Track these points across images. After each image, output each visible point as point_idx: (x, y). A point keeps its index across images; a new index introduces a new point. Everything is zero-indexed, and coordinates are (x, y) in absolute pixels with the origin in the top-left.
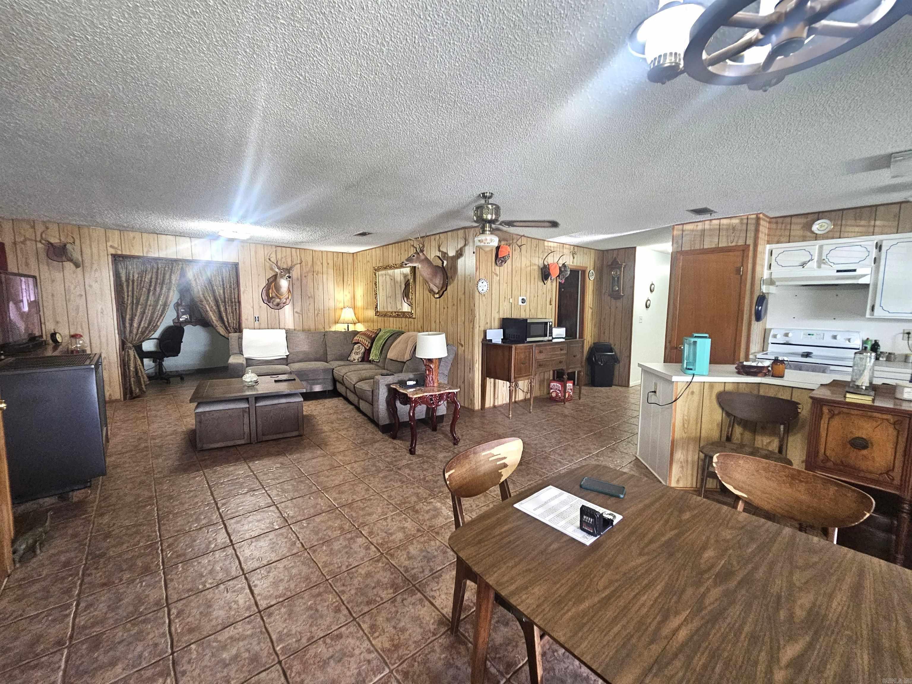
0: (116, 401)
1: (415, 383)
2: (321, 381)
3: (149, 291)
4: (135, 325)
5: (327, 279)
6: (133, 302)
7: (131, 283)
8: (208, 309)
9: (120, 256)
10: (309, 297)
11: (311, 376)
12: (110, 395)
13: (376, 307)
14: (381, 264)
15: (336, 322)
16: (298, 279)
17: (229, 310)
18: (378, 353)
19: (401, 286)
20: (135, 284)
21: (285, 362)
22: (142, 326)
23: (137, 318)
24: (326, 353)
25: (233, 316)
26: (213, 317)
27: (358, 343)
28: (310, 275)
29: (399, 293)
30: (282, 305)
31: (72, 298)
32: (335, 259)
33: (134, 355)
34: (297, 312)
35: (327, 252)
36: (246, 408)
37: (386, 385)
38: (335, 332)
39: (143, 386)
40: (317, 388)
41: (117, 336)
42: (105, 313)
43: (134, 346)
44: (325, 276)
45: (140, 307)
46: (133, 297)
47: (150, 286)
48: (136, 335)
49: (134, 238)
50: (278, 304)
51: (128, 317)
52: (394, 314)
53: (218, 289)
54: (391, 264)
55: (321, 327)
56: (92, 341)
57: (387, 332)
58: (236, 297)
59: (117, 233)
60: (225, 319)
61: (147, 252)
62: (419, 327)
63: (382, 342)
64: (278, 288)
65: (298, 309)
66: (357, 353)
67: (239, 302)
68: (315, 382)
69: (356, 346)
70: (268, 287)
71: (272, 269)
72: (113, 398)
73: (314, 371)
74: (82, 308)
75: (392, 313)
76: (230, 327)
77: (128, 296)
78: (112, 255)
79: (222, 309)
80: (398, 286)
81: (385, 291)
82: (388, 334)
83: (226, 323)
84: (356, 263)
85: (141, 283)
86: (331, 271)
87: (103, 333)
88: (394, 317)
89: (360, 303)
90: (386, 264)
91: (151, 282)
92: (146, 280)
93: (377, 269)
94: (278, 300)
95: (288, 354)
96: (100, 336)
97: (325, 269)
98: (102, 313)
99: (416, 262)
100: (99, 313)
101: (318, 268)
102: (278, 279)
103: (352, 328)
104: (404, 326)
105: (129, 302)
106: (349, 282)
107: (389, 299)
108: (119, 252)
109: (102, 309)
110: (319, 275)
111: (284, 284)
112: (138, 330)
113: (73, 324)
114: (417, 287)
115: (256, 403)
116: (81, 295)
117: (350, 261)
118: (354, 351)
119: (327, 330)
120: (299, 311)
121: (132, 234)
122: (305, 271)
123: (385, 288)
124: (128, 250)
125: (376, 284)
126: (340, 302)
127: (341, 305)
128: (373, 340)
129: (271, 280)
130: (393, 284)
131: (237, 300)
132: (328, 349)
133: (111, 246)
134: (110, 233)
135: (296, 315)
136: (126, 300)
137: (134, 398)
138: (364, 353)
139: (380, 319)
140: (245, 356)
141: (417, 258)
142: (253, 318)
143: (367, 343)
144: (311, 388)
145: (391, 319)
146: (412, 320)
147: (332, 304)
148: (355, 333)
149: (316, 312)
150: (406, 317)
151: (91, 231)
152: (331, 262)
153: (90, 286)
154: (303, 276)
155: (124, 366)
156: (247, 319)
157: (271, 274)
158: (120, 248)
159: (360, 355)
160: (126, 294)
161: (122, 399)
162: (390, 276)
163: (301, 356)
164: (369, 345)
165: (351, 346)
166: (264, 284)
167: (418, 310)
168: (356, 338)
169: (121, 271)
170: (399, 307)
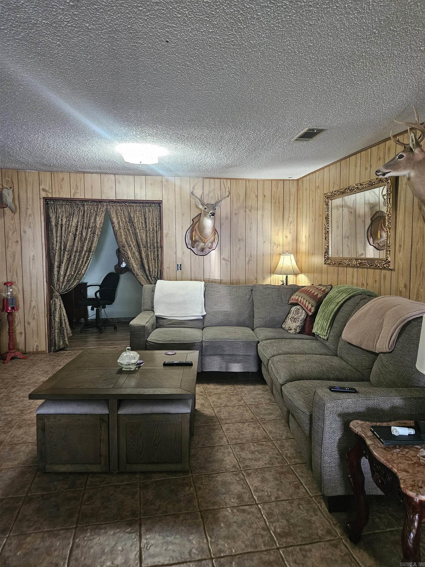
0: (42, 353)
1: (412, 432)
2: (240, 358)
3: (75, 235)
4: (62, 273)
5: (263, 216)
6: (61, 248)
7: (59, 228)
8: (130, 255)
9: (51, 199)
10: (239, 240)
11: (228, 350)
12: (37, 346)
13: (327, 252)
14: (336, 188)
15: (273, 271)
16: (227, 218)
17: (151, 256)
18: (326, 325)
19: (364, 222)
20: (64, 228)
21: (200, 324)
22: (68, 273)
23: (63, 265)
24: (252, 316)
25: (155, 263)
26: (134, 264)
27: (297, 304)
28: (242, 212)
29: (362, 231)
30: (207, 250)
31: (10, 245)
32: (274, 189)
33: (60, 305)
34: (224, 259)
35: (264, 181)
36: (104, 415)
37: (340, 415)
38: (268, 287)
39: (66, 339)
40: (236, 368)
41: (45, 284)
42: (36, 259)
43: (61, 295)
44: (260, 213)
45: (66, 252)
46: (61, 242)
47: (76, 230)
48: (62, 283)
49: (63, 179)
50: (203, 250)
51: (56, 264)
52: (354, 262)
53: (140, 232)
54: (352, 183)
55: (252, 278)
56: (25, 289)
57: (343, 292)
58: (159, 241)
59: (48, 174)
60: (147, 268)
61: (74, 194)
62: (401, 285)
63: (333, 307)
64: (201, 229)
65: (226, 255)
66: (294, 320)
67: (162, 247)
68: (233, 358)
69: (294, 309)
70: (192, 229)
71: (197, 207)
72: (39, 350)
73: (232, 343)
74: (18, 256)
75: (351, 260)
76: (151, 276)
77: (57, 242)
78: (43, 198)
79: (144, 255)
80: (360, 221)
81: (340, 229)
82: (345, 296)
83: (147, 272)
84: (300, 192)
85: (68, 227)
86: (268, 206)
87: (34, 280)
88: (354, 267)
89: (304, 246)
90: (344, 186)
91: (77, 227)
92: (73, 224)
93: (330, 197)
94: (202, 244)
95: (205, 313)
96: (31, 284)
97: (260, 203)
98: (33, 259)
99: (405, 168)
100: (31, 260)
101: (251, 202)
102: (201, 218)
103: (292, 280)
104: (370, 281)
105: (57, 248)
106: (291, 219)
107: (345, 241)
108: (50, 196)
109: (33, 256)
110: (253, 211)
111: (208, 223)
112: (64, 278)
113: (10, 271)
114: (400, 217)
115: (118, 408)
116: (17, 242)
117: (294, 190)
118: (290, 316)
119: (260, 283)
120: (227, 258)
121: (61, 175)
122: (235, 207)
123: (340, 225)
124: (57, 193)
125: (327, 218)
126: (279, 245)
127: (280, 249)
128: (319, 303)
129: (196, 220)
130: (352, 219)
131: (159, 245)
132: (256, 310)
133: (44, 190)
134: (42, 175)
135: (223, 262)
136: (55, 246)
137: (58, 351)
138: (305, 320)
139: (331, 268)
140: (156, 314)
141: (409, 159)
142: (175, 266)
143: (310, 306)
144: (227, 367)
145: (350, 270)
146: (388, 272)
147: (267, 248)
148: (295, 289)
149: (247, 259)
150: (377, 268)
151: (27, 174)
152: (268, 194)
153: (25, 232)
154: (234, 212)
155: (51, 315)
156: (168, 268)
157: (195, 213)
158: (50, 191)
159: (298, 324)
160: (55, 239)
161: (47, 352)
162: (349, 207)
163: (220, 318)
164: (313, 310)
165: (287, 307)
166: (188, 224)
167: (400, 256)
168: (294, 297)
169: (51, 215)
170: (360, 251)
